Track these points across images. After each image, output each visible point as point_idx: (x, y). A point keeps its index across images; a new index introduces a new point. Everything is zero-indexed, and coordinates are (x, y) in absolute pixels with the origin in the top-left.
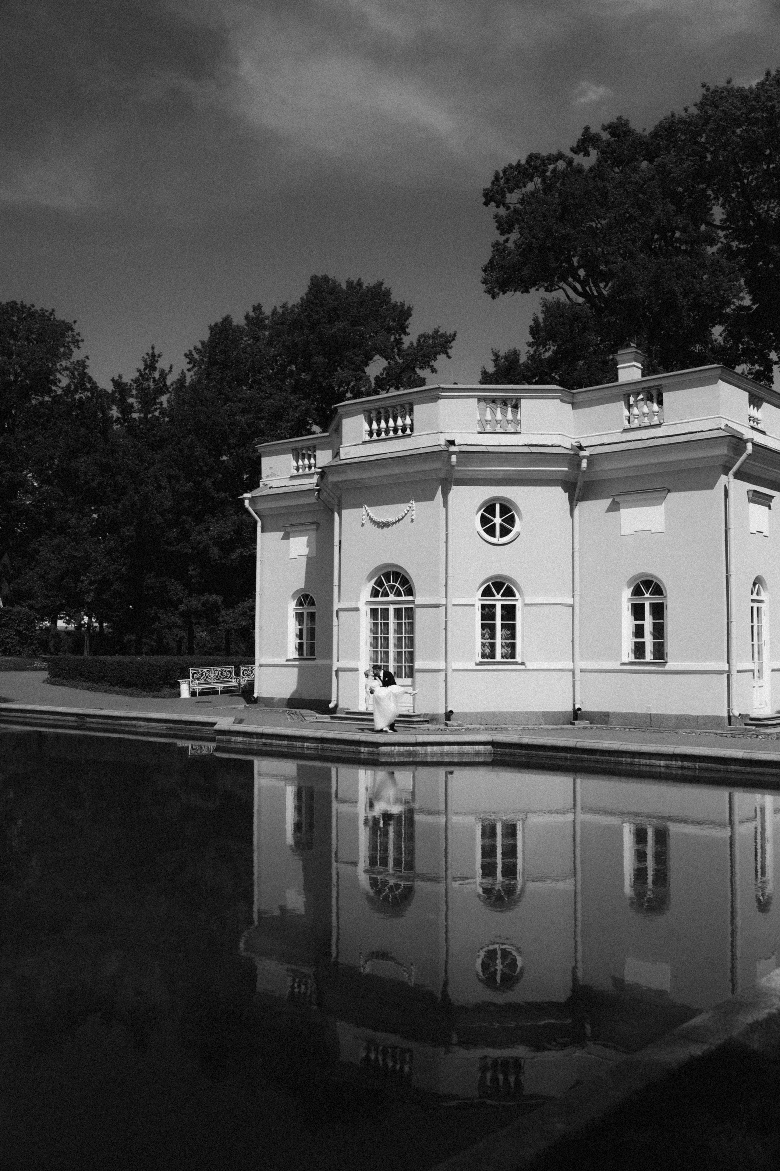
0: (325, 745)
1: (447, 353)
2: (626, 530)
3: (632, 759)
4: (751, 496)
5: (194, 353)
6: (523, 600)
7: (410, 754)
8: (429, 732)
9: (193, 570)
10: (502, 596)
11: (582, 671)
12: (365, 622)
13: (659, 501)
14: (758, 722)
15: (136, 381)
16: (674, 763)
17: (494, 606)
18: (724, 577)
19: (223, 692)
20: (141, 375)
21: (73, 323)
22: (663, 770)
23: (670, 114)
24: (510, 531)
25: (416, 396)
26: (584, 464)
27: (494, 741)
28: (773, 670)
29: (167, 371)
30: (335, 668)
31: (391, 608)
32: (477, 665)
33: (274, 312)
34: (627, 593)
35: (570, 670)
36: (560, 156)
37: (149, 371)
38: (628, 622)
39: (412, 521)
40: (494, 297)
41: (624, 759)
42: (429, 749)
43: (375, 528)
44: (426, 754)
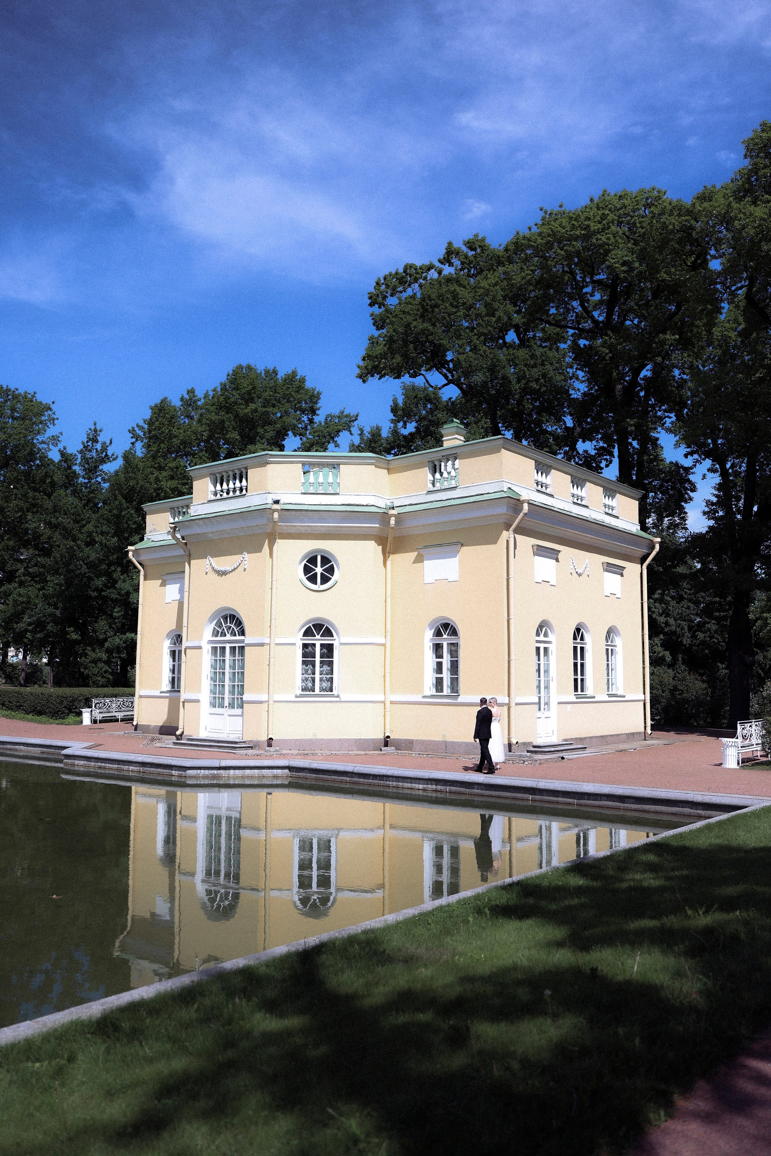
0: (145, 769)
1: (350, 431)
2: (428, 579)
3: (397, 783)
4: (535, 550)
5: (136, 429)
6: (339, 640)
7: (214, 777)
8: (247, 757)
9: (117, 612)
10: (321, 636)
11: (392, 703)
12: (207, 658)
13: (454, 555)
14: (537, 749)
15: (81, 452)
17: (314, 645)
18: (506, 621)
19: (123, 720)
20: (84, 447)
21: (51, 404)
22: (421, 792)
24: (330, 579)
25: (249, 461)
26: (393, 521)
27: (291, 765)
28: (559, 703)
29: (108, 444)
30: (182, 700)
31: (228, 646)
32: (297, 697)
33: (206, 396)
34: (429, 634)
35: (381, 702)
36: (430, 267)
37: (92, 443)
38: (429, 659)
39: (245, 570)
40: (364, 381)
42: (232, 772)
43: (215, 576)
44: (229, 778)
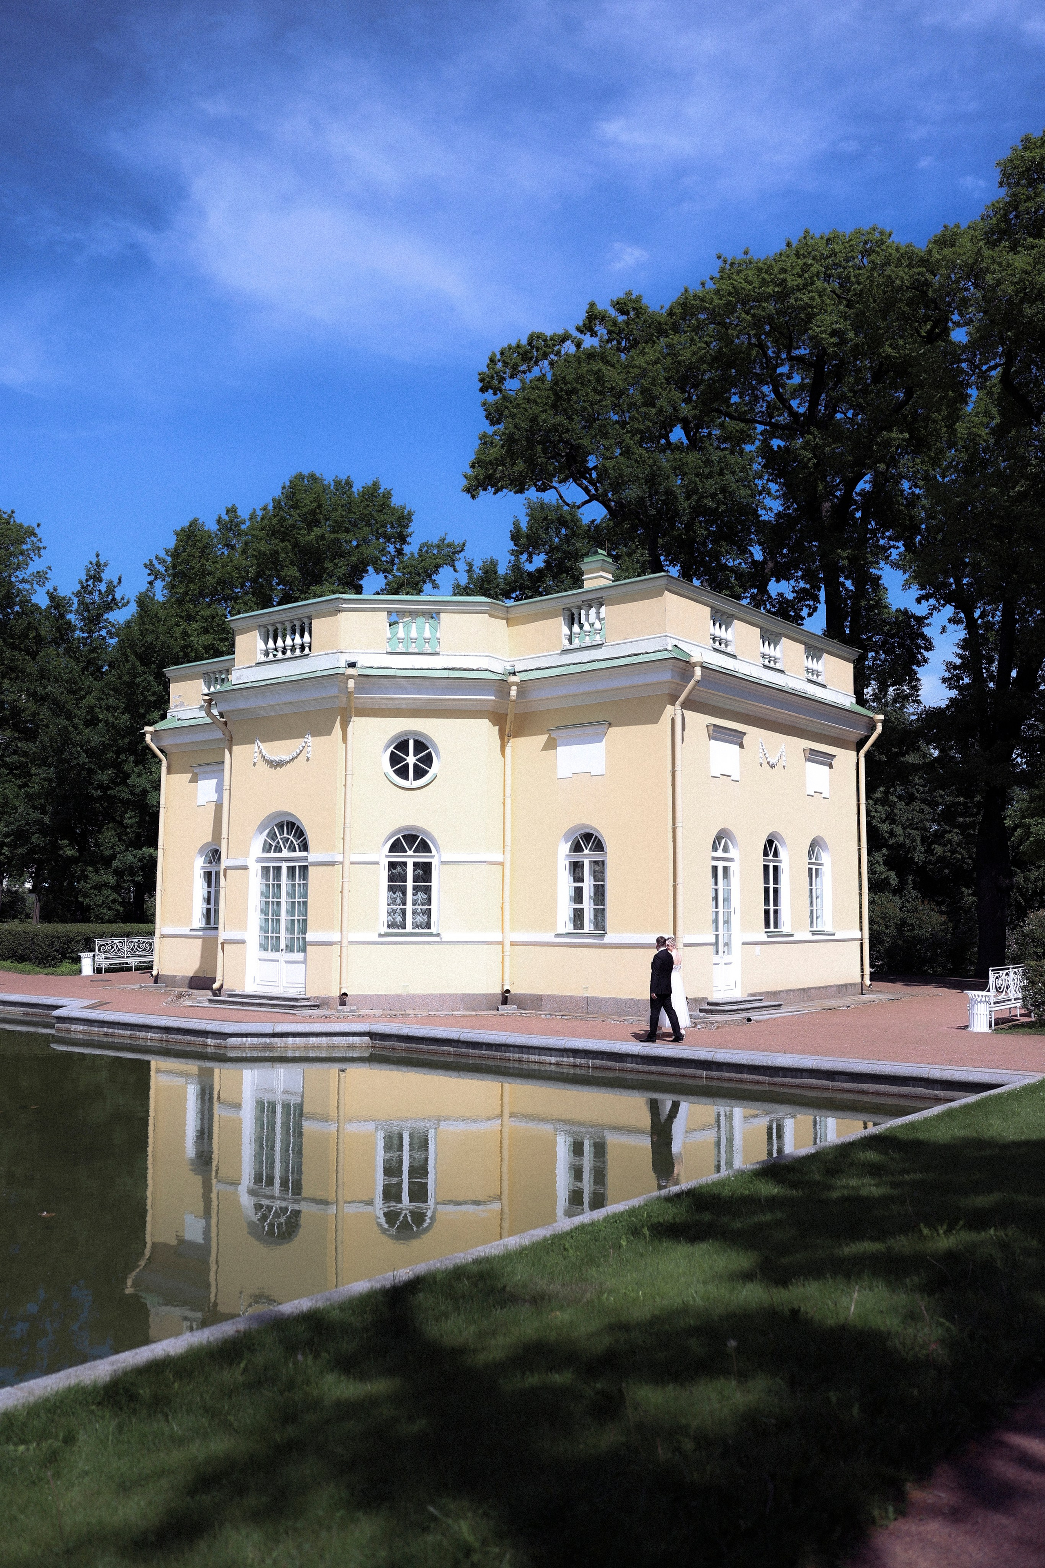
0: (170, 1036)
1: (454, 566)
2: (563, 772)
3: (520, 1055)
4: (711, 732)
5: (155, 562)
6: (440, 857)
7: (266, 1047)
8: (311, 1019)
9: (130, 818)
10: (414, 852)
11: (513, 944)
12: (255, 883)
13: (598, 738)
14: (713, 1008)
15: (77, 594)
16: (565, 1059)
17: (405, 864)
18: (671, 830)
19: (137, 969)
20: (83, 587)
21: (36, 527)
22: (553, 1068)
23: (683, 290)
24: (427, 772)
25: (313, 608)
26: (514, 692)
27: (372, 1031)
29: (115, 583)
30: (220, 940)
31: (284, 866)
32: (380, 936)
33: (252, 517)
34: (565, 848)
35: (498, 943)
36: (565, 338)
37: (93, 583)
38: (565, 884)
39: (308, 760)
40: (473, 497)
41: (511, 1055)
42: (290, 1040)
43: (267, 768)
44: (286, 1048)
